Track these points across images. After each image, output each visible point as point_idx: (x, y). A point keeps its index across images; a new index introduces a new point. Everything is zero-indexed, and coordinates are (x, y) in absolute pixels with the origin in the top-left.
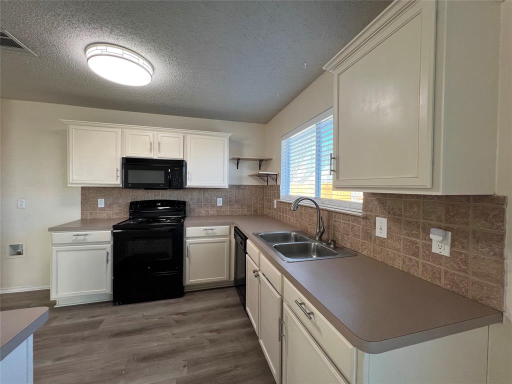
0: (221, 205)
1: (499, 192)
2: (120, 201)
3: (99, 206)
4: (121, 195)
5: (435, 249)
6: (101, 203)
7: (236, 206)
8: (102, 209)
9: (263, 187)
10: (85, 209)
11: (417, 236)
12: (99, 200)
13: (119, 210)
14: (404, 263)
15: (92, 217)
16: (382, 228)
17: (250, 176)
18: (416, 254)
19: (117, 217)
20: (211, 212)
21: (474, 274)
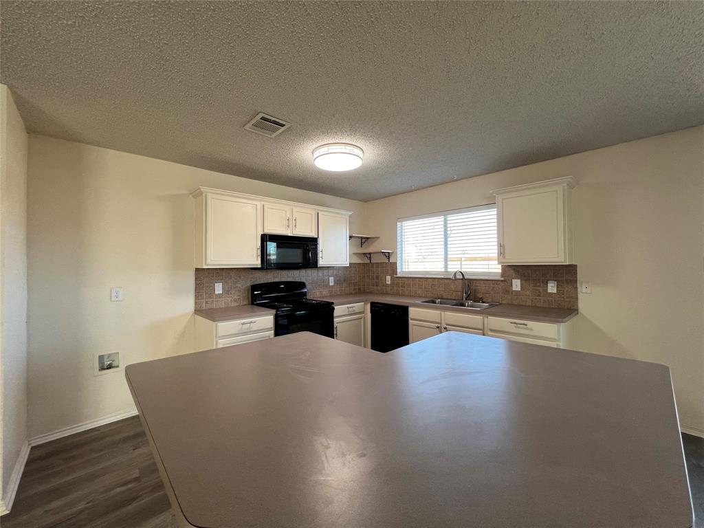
0: (333, 284)
1: (574, 263)
2: (239, 285)
3: (216, 292)
4: (240, 278)
5: (549, 291)
6: (219, 288)
7: (344, 284)
8: (220, 296)
9: (364, 264)
10: (200, 298)
11: (539, 286)
12: (216, 284)
13: (239, 296)
14: (532, 301)
15: (209, 306)
16: (517, 285)
17: (354, 254)
18: (539, 296)
19: (236, 304)
20: (324, 293)
21: (567, 298)
